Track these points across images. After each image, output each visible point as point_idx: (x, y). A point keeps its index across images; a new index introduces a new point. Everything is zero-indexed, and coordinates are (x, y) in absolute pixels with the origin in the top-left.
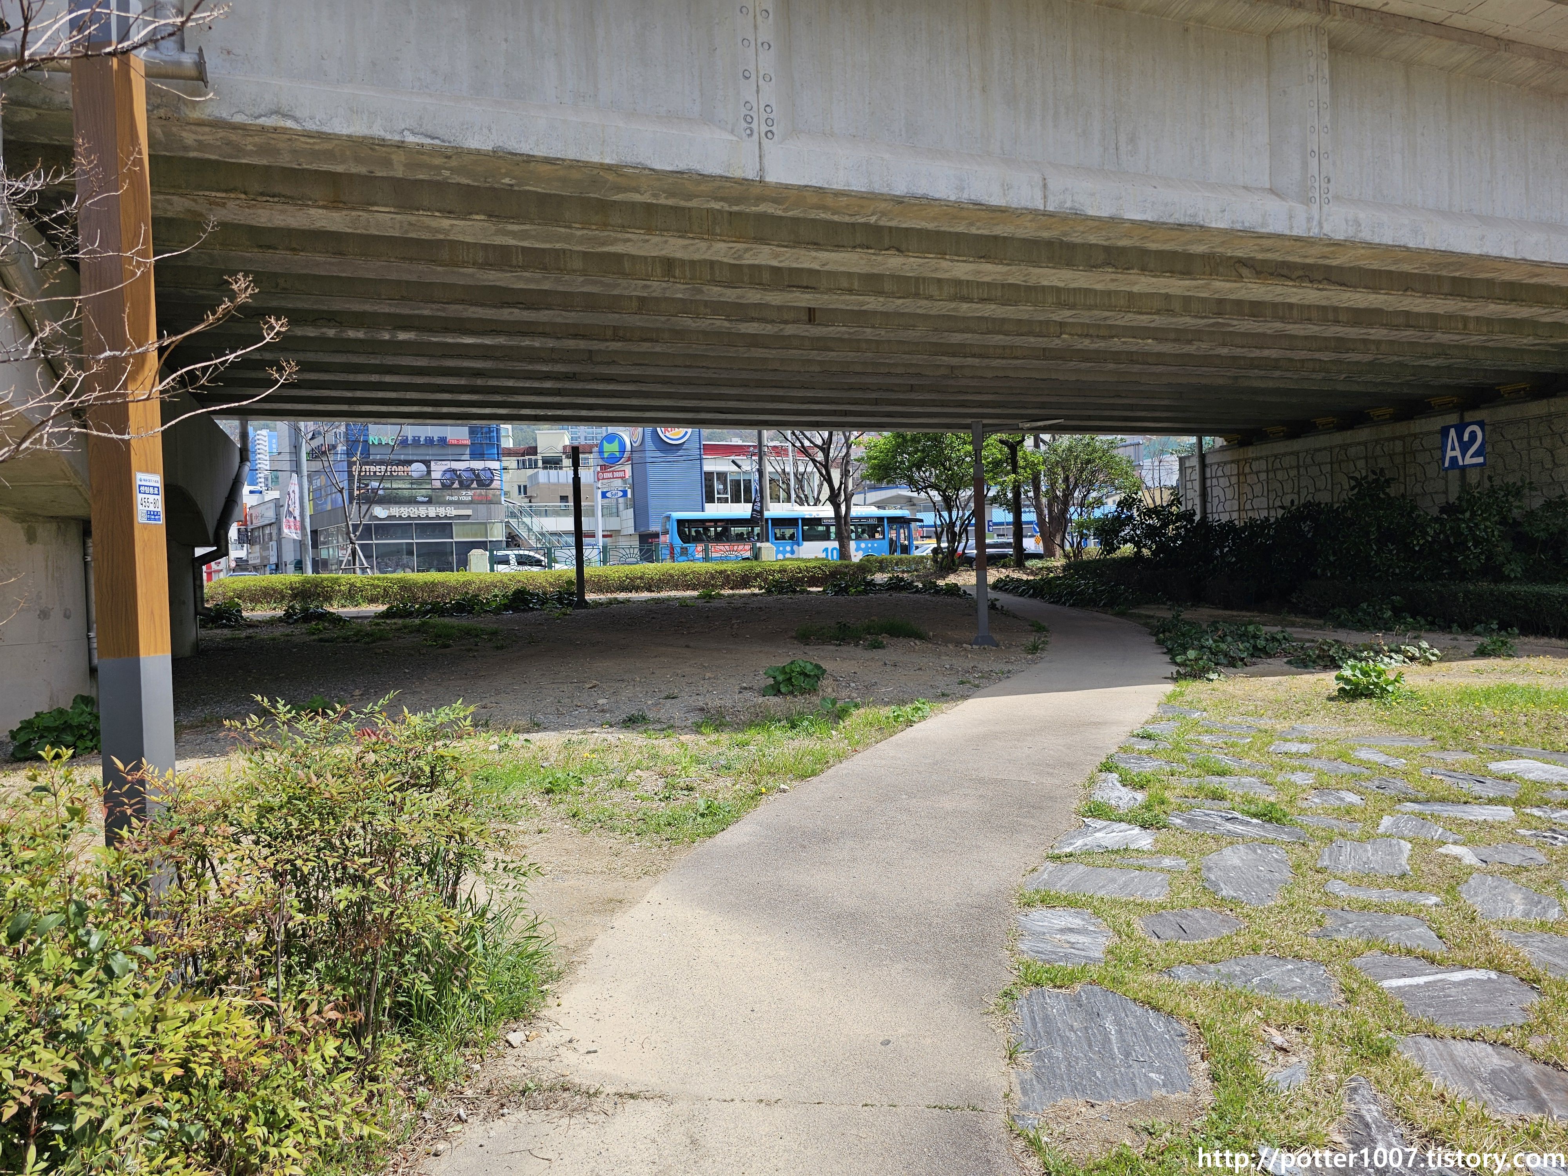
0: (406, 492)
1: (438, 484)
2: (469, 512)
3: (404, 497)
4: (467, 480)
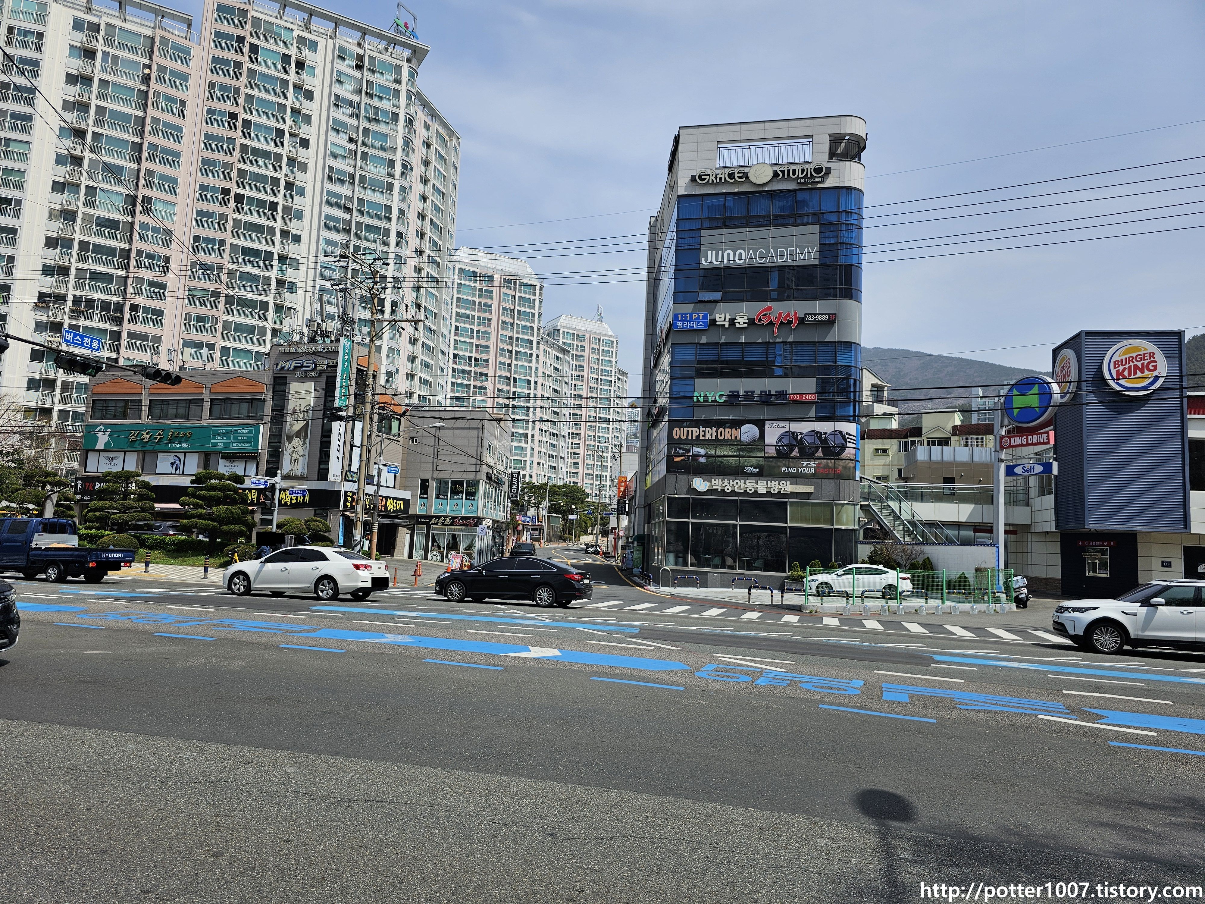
0: (732, 461)
1: (772, 451)
2: (810, 489)
3: (730, 467)
4: (810, 447)
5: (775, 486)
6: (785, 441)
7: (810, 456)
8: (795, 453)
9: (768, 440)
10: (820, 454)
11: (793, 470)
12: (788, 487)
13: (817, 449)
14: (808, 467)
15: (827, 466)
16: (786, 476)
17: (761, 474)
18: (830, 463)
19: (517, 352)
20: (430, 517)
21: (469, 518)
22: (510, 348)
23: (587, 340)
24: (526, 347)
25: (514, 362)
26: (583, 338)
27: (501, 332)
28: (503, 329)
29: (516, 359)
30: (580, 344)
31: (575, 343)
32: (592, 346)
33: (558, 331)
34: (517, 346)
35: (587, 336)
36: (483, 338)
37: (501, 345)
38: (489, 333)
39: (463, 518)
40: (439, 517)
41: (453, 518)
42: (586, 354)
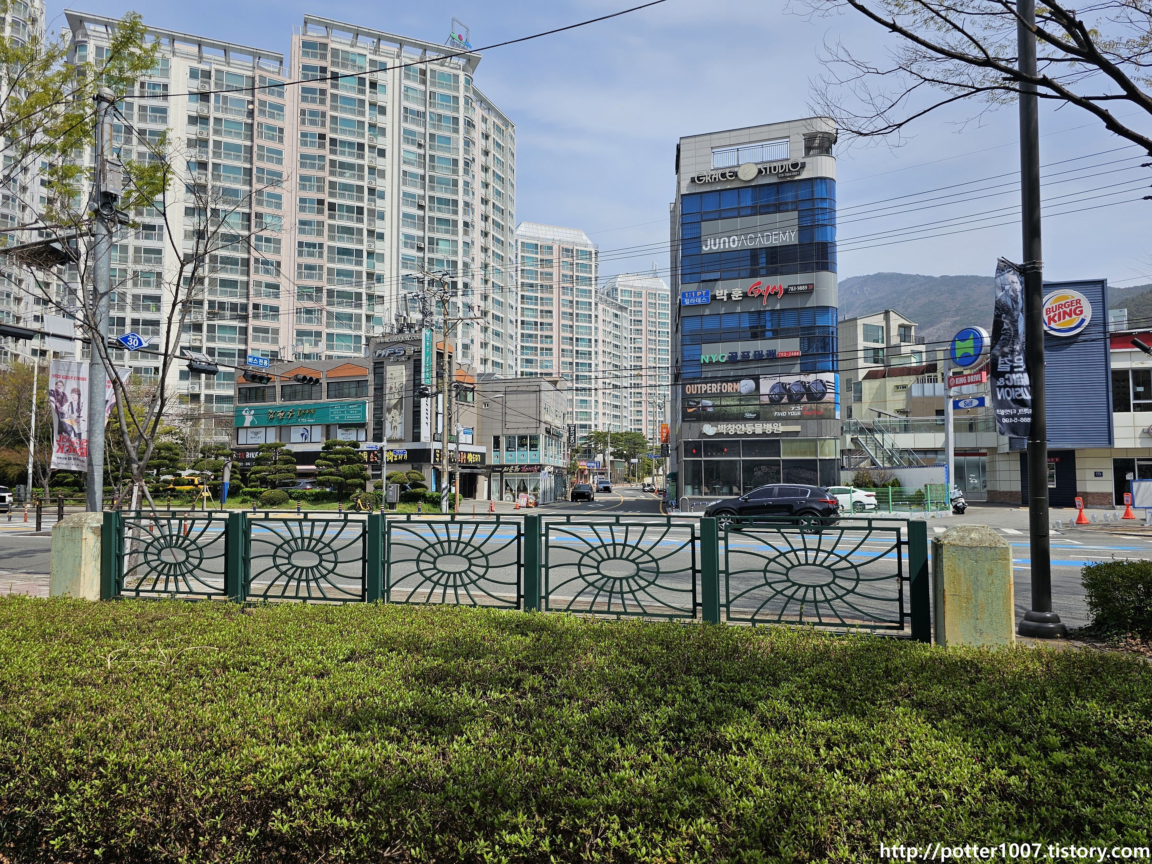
0: (734, 409)
1: (766, 400)
2: (798, 428)
3: (731, 414)
4: (797, 394)
5: (769, 427)
6: (777, 391)
7: (797, 402)
8: (785, 400)
9: (762, 391)
10: (805, 399)
11: (783, 414)
12: (780, 428)
13: (802, 395)
14: (795, 411)
15: (811, 409)
16: (778, 419)
17: (758, 418)
18: (814, 406)
19: (577, 314)
20: (503, 466)
21: (533, 466)
22: (571, 311)
23: (644, 296)
24: (586, 309)
25: (575, 324)
26: (640, 295)
27: (562, 297)
28: (564, 294)
29: (577, 321)
30: (637, 300)
31: (633, 299)
32: (649, 301)
33: (616, 290)
34: (577, 308)
35: (644, 292)
36: (547, 304)
37: (563, 309)
38: (552, 299)
39: (528, 466)
40: (509, 466)
41: (520, 466)
42: (643, 309)
